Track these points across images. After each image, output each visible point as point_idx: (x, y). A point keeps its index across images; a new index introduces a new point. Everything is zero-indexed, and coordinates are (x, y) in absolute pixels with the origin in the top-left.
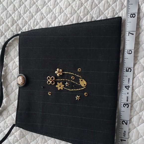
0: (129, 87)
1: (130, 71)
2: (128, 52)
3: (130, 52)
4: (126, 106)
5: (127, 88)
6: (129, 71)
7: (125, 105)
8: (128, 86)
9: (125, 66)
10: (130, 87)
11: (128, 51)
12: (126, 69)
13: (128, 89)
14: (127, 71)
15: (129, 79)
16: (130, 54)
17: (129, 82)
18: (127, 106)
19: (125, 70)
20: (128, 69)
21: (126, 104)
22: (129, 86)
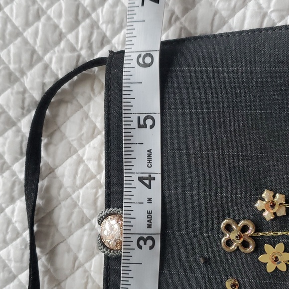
0: (151, 179)
1: (152, 127)
2: (141, 60)
3: (148, 60)
4: (145, 244)
5: (147, 182)
6: (148, 127)
7: (142, 243)
8: (147, 175)
9: (133, 110)
10: (154, 179)
11: (140, 56)
12: (139, 118)
13: (149, 187)
14: (140, 126)
15: (149, 151)
16: (146, 65)
17: (149, 161)
18: (149, 243)
19: (135, 124)
20: (145, 120)
21: (145, 236)
22: (152, 175)
